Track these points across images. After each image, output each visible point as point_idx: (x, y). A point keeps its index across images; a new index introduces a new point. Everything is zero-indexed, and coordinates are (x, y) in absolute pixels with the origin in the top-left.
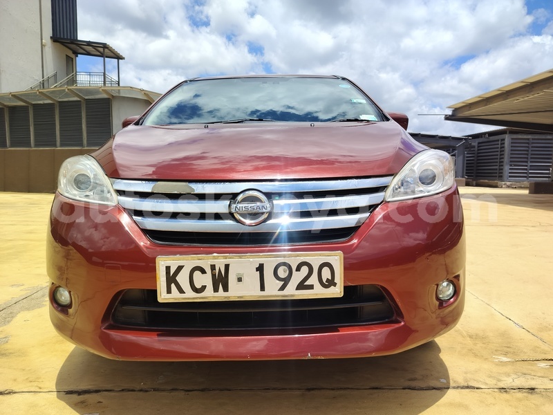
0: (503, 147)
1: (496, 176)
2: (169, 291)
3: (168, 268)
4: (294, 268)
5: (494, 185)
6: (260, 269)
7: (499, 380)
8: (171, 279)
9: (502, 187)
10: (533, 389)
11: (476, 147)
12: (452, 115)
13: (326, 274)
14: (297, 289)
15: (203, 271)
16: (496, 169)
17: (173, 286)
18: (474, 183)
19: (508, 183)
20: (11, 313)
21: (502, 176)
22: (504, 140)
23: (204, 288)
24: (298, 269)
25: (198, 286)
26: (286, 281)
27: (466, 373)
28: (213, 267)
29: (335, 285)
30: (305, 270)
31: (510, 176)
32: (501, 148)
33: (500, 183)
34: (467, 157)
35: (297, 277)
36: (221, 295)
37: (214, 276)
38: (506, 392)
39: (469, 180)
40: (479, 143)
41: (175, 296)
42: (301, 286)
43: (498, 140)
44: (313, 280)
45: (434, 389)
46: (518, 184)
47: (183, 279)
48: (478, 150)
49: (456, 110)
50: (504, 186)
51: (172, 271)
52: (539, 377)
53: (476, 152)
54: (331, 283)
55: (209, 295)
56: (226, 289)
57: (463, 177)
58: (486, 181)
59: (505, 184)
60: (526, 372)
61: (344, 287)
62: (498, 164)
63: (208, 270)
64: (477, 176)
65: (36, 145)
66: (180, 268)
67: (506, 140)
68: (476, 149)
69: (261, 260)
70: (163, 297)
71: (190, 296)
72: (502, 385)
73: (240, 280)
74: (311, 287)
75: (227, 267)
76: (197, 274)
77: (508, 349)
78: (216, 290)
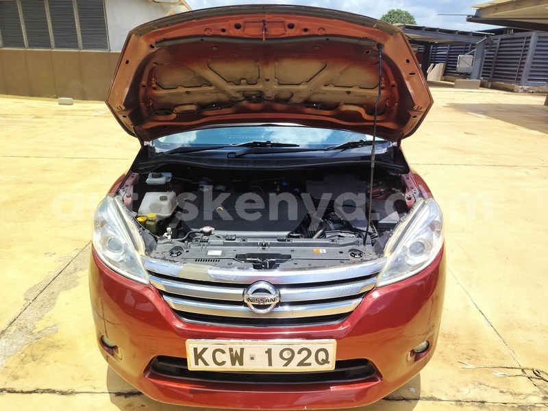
0: (528, 46)
1: (514, 79)
2: (197, 363)
3: (195, 349)
4: (296, 352)
5: (510, 88)
6: (269, 352)
7: (458, 391)
8: (198, 356)
9: (517, 92)
10: (483, 402)
11: (498, 44)
12: (476, 16)
13: (322, 356)
14: (298, 365)
15: (223, 352)
16: (516, 71)
17: (200, 360)
18: (490, 84)
19: (525, 87)
20: (53, 293)
21: (520, 79)
22: (530, 37)
23: (223, 363)
24: (300, 352)
25: (219, 361)
26: (290, 360)
27: (433, 381)
28: (231, 350)
29: (328, 363)
30: (305, 353)
31: (529, 80)
32: (526, 47)
33: (517, 87)
34: (487, 55)
35: (298, 358)
36: (237, 368)
37: (231, 355)
38: (461, 405)
39: (484, 81)
40: (502, 40)
41: (201, 367)
42: (301, 364)
43: (524, 38)
44: (312, 359)
45: (404, 399)
46: (536, 89)
47: (207, 356)
48: (500, 47)
49: (480, 10)
50: (520, 91)
51: (199, 352)
52: (492, 388)
53: (497, 49)
54: (326, 361)
55: (228, 367)
56: (241, 364)
57: (478, 78)
58: (503, 83)
59: (521, 89)
60: (482, 381)
61: (336, 362)
62: (518, 65)
63: (227, 351)
64: (493, 77)
65: (30, 46)
66: (205, 350)
67: (532, 38)
68: (498, 46)
69: (270, 347)
70: (192, 366)
71: (213, 367)
72: (459, 397)
73: (252, 358)
74: (310, 364)
75: (242, 350)
76: (218, 354)
77: (473, 353)
78: (233, 364)
